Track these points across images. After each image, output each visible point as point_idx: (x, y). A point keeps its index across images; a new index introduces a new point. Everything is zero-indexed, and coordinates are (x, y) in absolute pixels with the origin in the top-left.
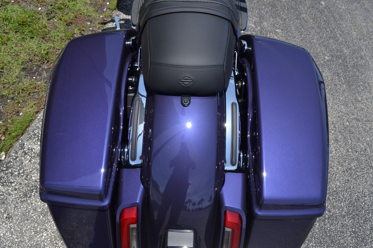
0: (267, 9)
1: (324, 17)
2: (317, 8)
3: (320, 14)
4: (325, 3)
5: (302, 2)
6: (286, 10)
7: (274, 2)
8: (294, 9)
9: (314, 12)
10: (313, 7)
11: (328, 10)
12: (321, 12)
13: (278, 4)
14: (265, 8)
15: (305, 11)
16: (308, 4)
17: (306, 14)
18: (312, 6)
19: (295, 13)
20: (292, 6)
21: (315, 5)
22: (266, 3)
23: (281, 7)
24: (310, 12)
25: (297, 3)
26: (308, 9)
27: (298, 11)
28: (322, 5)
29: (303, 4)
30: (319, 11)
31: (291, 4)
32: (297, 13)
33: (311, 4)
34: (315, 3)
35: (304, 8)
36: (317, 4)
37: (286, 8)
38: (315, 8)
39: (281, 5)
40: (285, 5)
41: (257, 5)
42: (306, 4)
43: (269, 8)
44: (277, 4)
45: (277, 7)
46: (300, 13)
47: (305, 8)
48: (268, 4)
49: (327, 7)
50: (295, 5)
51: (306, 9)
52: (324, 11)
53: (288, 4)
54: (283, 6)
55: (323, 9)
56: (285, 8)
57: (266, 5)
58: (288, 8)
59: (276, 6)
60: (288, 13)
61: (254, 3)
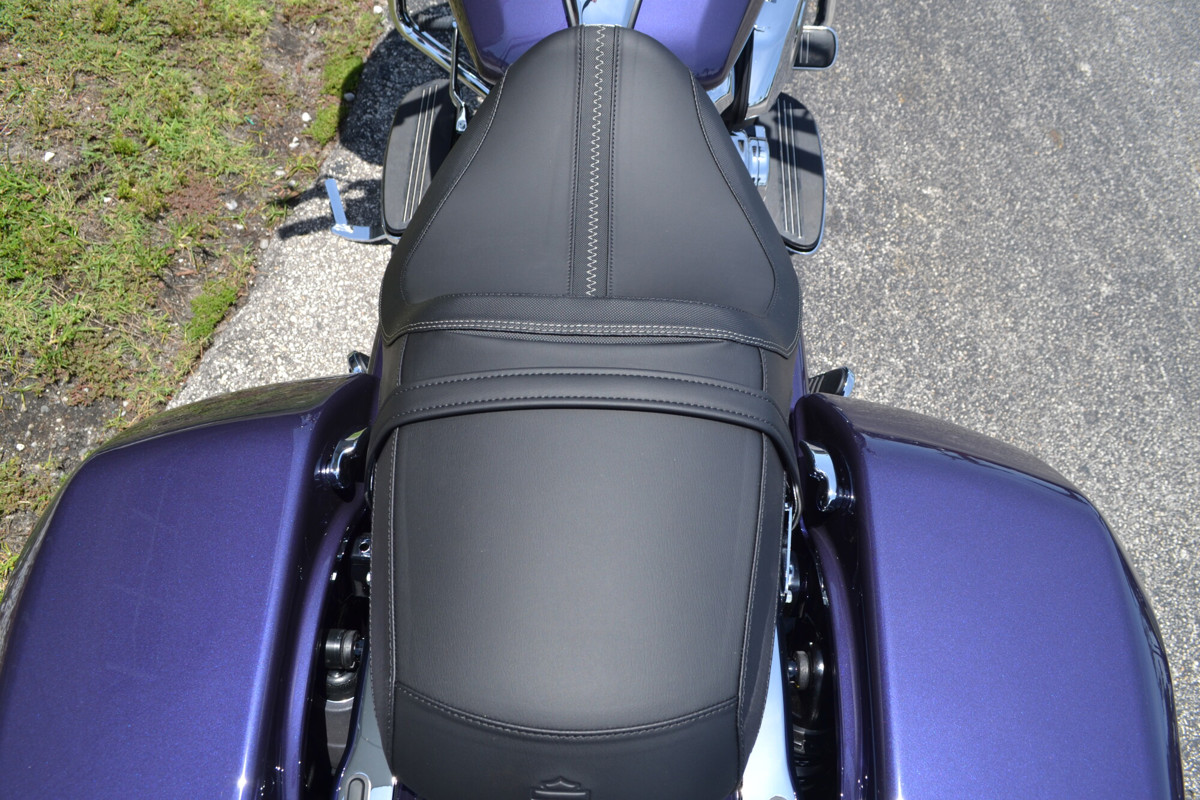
0: (890, 108)
1: (1092, 122)
2: (1066, 89)
3: (1076, 112)
4: (1093, 68)
5: (1011, 69)
6: (957, 105)
7: (914, 74)
8: (984, 101)
9: (1054, 107)
10: (1051, 87)
11: (1104, 94)
12: (1080, 105)
13: (929, 84)
14: (882, 103)
15: (1025, 104)
16: (1034, 74)
17: (1028, 114)
18: (1048, 83)
19: (988, 115)
20: (977, 90)
21: (1059, 76)
22: (885, 81)
23: (938, 95)
24: (1043, 107)
25: (994, 76)
26: (1034, 95)
27: (998, 105)
28: (1082, 74)
29: (1018, 78)
30: (1072, 102)
31: (975, 81)
32: (996, 115)
33: (1044, 77)
34: (1058, 69)
35: (1021, 93)
36: (1063, 73)
37: (957, 98)
38: (1060, 88)
39: (939, 88)
40: (954, 86)
41: (852, 93)
42: (1027, 78)
43: (896, 104)
44: (925, 84)
45: (925, 97)
46: (1007, 116)
47: (1023, 92)
48: (890, 85)
49: (1102, 82)
50: (989, 81)
51: (1028, 97)
52: (1089, 100)
53: (964, 82)
54: (945, 92)
55: (1088, 92)
56: (952, 98)
57: (887, 91)
58: (963, 99)
59: (920, 91)
60: (963, 115)
61: (844, 83)
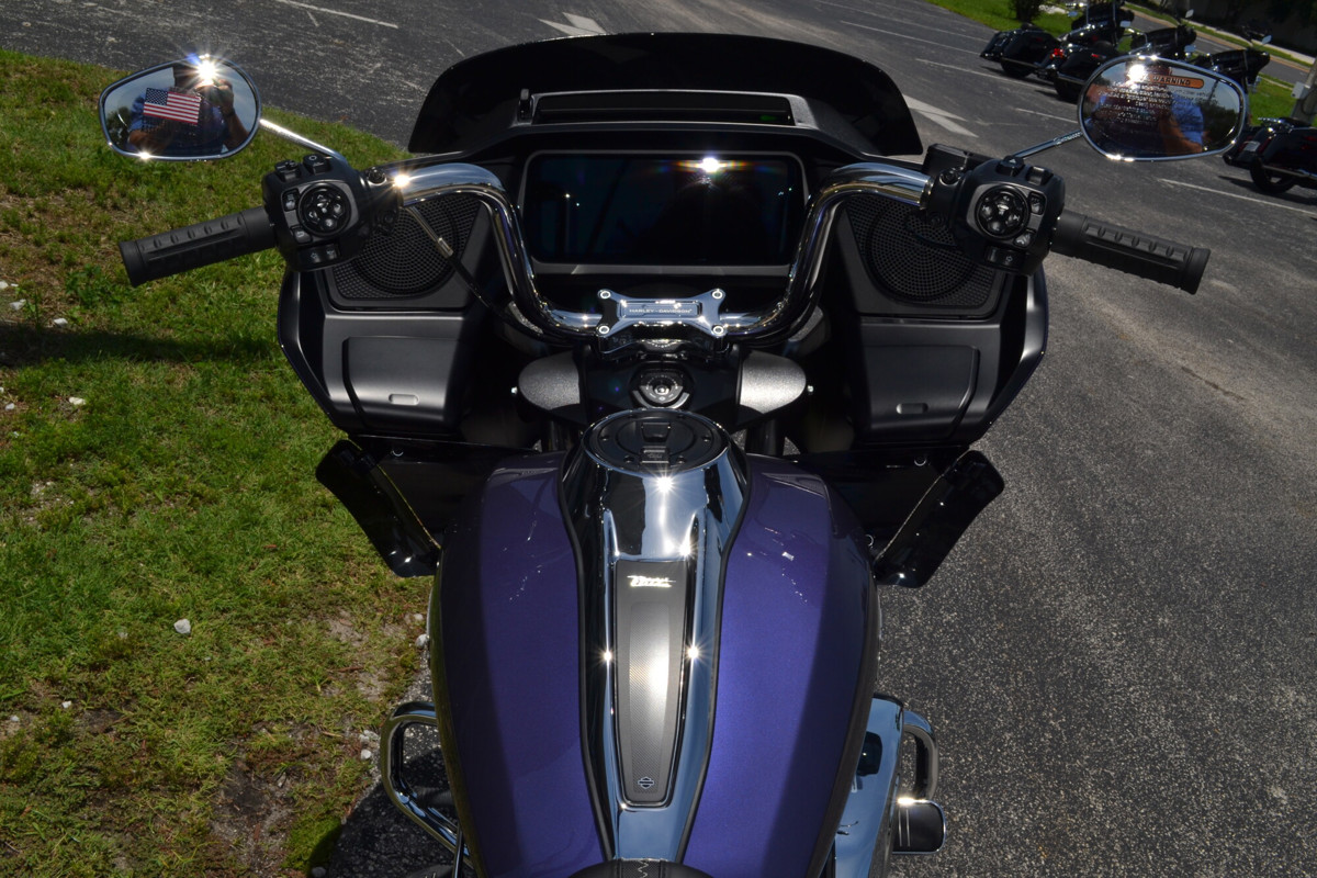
0: (1030, 866)
1: (1304, 868)
2: (1259, 824)
3: (1279, 856)
4: (1288, 793)
5: (1182, 803)
6: (1119, 857)
7: (1056, 818)
8: (1153, 848)
9: (1248, 850)
10: (1239, 824)
11: (1311, 827)
12: (1283, 845)
13: (1077, 830)
14: (1019, 860)
15: (1208, 850)
16: (1214, 807)
17: (1216, 863)
18: (1233, 818)
19: (1163, 868)
20: (1141, 834)
21: (1246, 807)
22: (1019, 830)
23: (1092, 845)
24: (1233, 851)
25: (1161, 813)
26: (1218, 836)
27: (1173, 853)
28: (1275, 802)
29: (1193, 814)
30: (1271, 841)
31: (1137, 822)
32: (1173, 867)
33: (1226, 810)
34: (1243, 798)
35: (1200, 834)
36: (1251, 802)
37: (1117, 847)
38: (1250, 824)
39: (1091, 834)
40: (1111, 830)
41: (977, 849)
42: (1204, 813)
43: (1038, 860)
44: (1072, 830)
45: (1074, 849)
46: (1188, 867)
47: (1203, 832)
48: (1027, 834)
49: (1304, 810)
50: (1156, 821)
51: (1211, 839)
52: (1292, 837)
53: (1122, 825)
54: (1099, 840)
55: (1289, 827)
56: (1111, 848)
57: (1023, 843)
58: (1125, 847)
59: (1067, 840)
60: (1129, 871)
61: (966, 835)
